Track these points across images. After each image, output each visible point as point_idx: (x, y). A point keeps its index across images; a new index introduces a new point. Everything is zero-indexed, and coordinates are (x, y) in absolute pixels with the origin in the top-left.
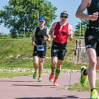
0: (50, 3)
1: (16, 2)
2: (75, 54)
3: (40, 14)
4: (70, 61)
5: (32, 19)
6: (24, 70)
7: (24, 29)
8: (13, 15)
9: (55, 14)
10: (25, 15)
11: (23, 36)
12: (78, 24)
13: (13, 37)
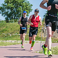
0: (29, 2)
1: (8, 1)
2: (43, 32)
3: (23, 8)
4: (40, 36)
5: (18, 12)
6: (13, 41)
7: (13, 17)
8: (7, 9)
9: (31, 8)
10: (14, 9)
11: (13, 21)
12: (45, 14)
13: (7, 22)
